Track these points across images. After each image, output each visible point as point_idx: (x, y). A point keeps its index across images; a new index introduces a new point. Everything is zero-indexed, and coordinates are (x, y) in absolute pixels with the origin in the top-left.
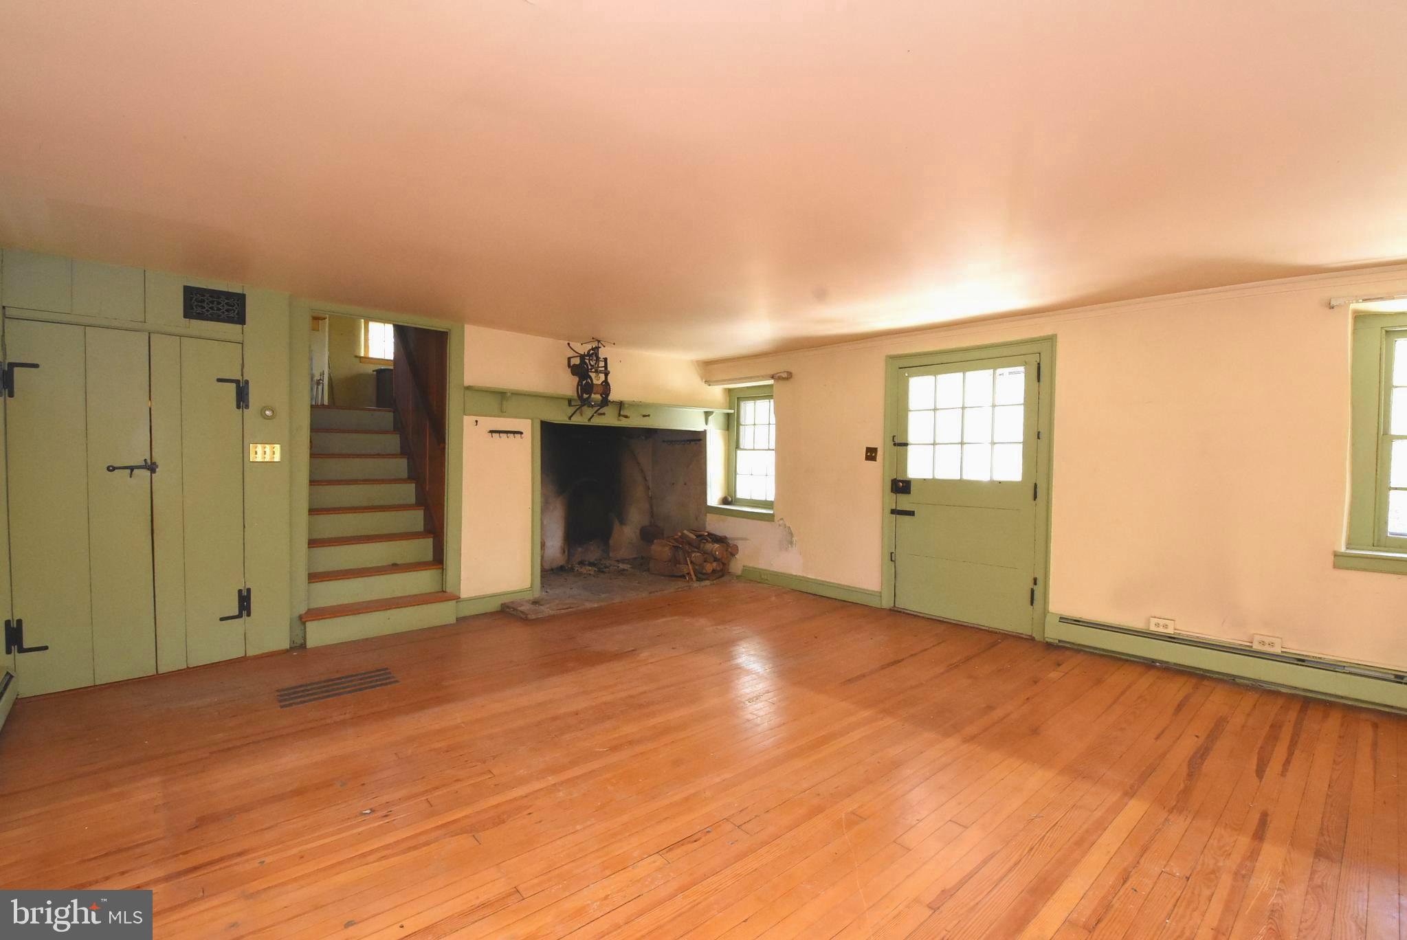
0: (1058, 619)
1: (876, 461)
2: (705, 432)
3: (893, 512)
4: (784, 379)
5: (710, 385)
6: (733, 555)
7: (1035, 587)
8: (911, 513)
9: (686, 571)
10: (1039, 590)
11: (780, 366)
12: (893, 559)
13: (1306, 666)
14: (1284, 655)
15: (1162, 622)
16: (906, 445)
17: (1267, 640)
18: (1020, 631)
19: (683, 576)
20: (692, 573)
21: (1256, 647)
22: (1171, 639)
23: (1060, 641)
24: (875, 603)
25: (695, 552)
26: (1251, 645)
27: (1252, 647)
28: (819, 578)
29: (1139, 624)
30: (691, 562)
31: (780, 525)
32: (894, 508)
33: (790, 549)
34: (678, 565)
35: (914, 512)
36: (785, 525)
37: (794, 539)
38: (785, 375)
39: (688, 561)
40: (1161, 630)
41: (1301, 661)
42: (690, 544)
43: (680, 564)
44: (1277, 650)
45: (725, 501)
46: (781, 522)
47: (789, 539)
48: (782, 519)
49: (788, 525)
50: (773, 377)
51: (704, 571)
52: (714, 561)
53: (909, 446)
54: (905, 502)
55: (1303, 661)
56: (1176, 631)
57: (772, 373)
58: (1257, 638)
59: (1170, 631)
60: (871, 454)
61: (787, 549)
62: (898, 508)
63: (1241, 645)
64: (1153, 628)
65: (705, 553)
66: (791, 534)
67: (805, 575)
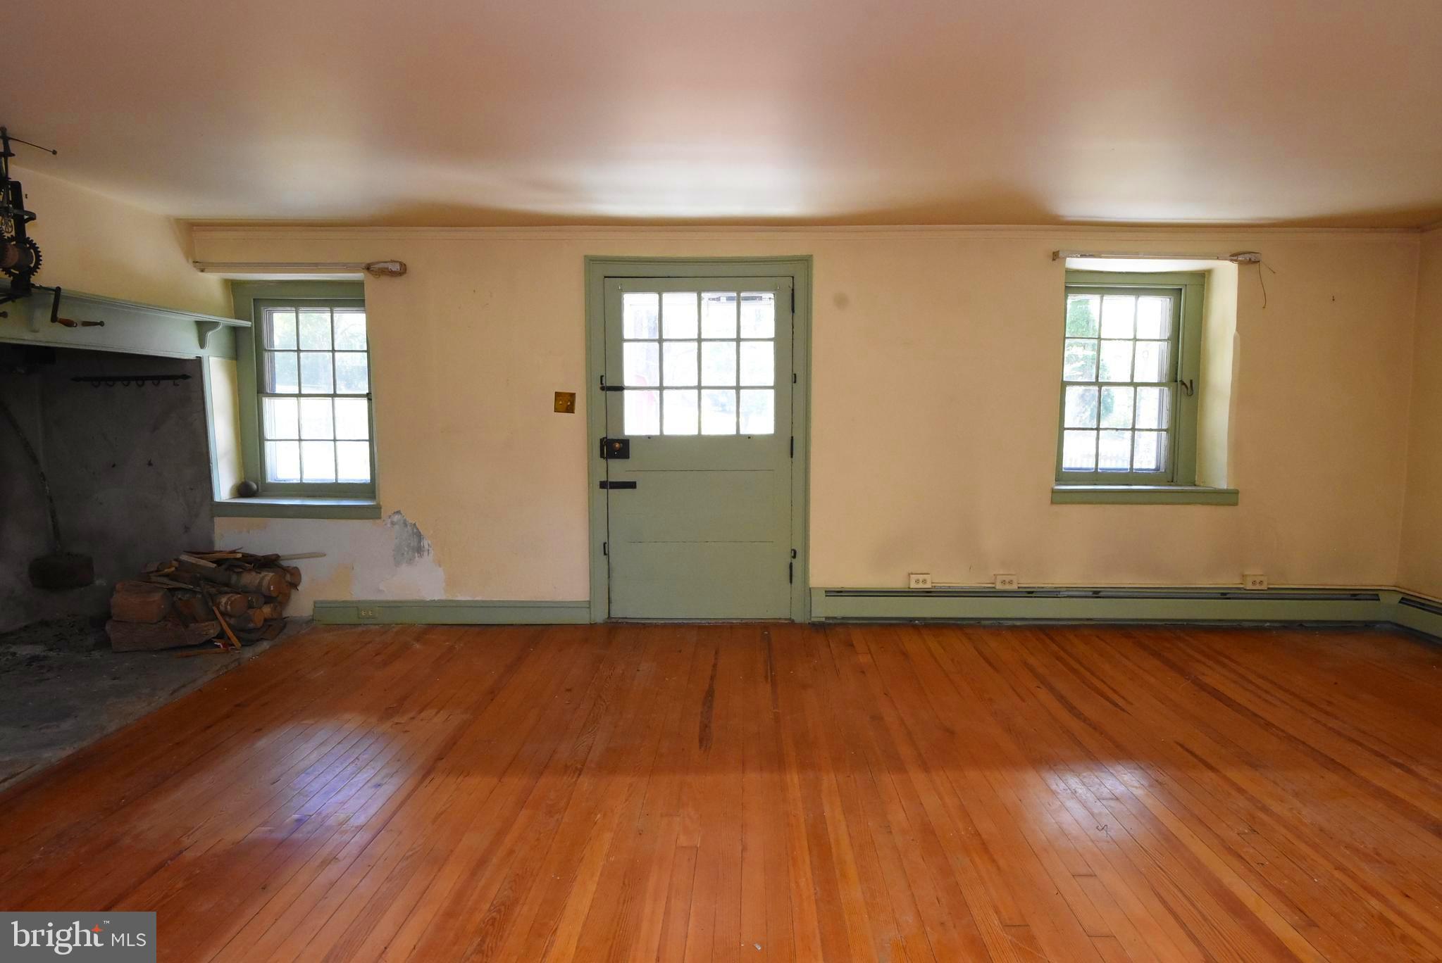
0: (824, 594)
1: (573, 412)
2: (199, 361)
3: (603, 485)
4: (393, 274)
5: (202, 271)
6: (294, 585)
7: (794, 561)
8: (632, 485)
9: (213, 632)
10: (797, 564)
11: (384, 248)
12: (607, 552)
13: (1035, 597)
14: (1021, 590)
15: (921, 577)
16: (620, 389)
17: (1007, 579)
18: (777, 616)
19: (209, 643)
20: (229, 633)
21: (999, 587)
22: (927, 593)
23: (826, 618)
24: (582, 618)
25: (227, 593)
26: (993, 586)
27: (994, 587)
28: (479, 598)
29: (897, 583)
30: (222, 614)
31: (393, 523)
32: (604, 479)
33: (417, 558)
34: (192, 625)
35: (635, 483)
36: (405, 521)
37: (425, 543)
38: (396, 267)
39: (217, 612)
40: (921, 586)
41: (1030, 593)
42: (210, 580)
43: (195, 620)
44: (1014, 587)
45: (243, 490)
46: (396, 518)
47: (414, 544)
48: (398, 512)
49: (410, 521)
50: (368, 268)
51: (251, 625)
52: (266, 603)
53: (626, 392)
54: (619, 469)
55: (1032, 592)
56: (933, 585)
57: (368, 262)
58: (1000, 578)
59: (928, 586)
60: (565, 403)
61: (411, 561)
62: (611, 480)
63: (984, 587)
64: (913, 585)
65: (244, 591)
66: (419, 536)
67: (450, 598)
